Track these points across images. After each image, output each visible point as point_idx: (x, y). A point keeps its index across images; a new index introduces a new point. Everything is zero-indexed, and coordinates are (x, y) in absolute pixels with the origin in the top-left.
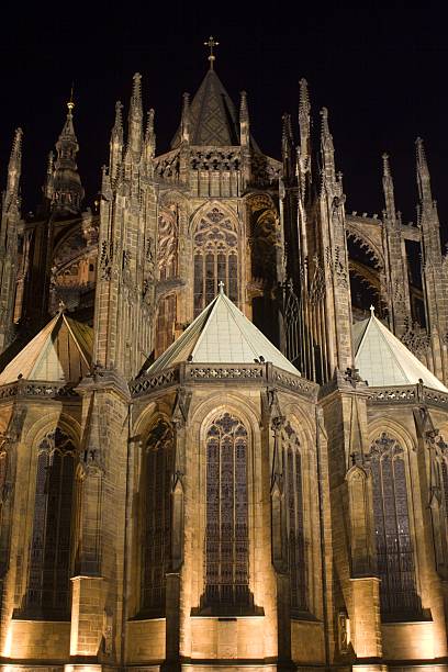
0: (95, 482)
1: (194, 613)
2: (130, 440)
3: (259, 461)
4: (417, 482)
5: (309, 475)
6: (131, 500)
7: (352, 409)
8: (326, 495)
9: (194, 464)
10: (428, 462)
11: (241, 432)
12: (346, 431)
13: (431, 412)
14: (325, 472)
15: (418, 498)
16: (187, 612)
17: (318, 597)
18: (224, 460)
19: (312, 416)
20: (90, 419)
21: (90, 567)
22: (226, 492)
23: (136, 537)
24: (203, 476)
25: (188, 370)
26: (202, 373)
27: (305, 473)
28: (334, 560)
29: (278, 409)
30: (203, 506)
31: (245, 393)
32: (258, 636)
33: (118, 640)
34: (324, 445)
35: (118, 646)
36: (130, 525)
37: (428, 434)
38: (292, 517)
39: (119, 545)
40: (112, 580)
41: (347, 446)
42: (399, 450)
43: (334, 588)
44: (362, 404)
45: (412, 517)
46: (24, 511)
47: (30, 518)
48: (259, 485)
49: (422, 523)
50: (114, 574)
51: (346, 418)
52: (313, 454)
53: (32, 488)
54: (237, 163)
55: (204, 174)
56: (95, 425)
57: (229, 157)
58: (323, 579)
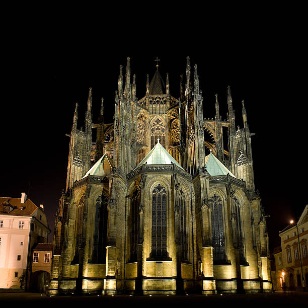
0: (114, 211)
1: (148, 260)
2: (126, 197)
3: (170, 202)
4: (226, 212)
5: (188, 209)
6: (127, 220)
7: (204, 183)
8: (194, 216)
9: (147, 203)
10: (231, 204)
11: (164, 191)
12: (202, 191)
13: (232, 185)
14: (194, 208)
15: (227, 218)
16: (145, 259)
17: (191, 255)
18: (158, 202)
19: (190, 187)
20: (112, 187)
21: (112, 243)
22: (158, 214)
23: (128, 232)
24: (151, 208)
25: (145, 167)
26: (150, 169)
27: (187, 208)
28: (197, 241)
29: (177, 181)
30: (151, 220)
31: (165, 176)
32: (170, 268)
33: (123, 271)
34: (194, 198)
35: (123, 273)
36: (127, 228)
37: (231, 193)
38: (182, 224)
39: (123, 236)
40: (120, 248)
41: (202, 197)
42: (220, 200)
43: (197, 252)
44: (207, 181)
45: (224, 226)
46: (91, 224)
47: (94, 226)
48: (170, 211)
49: (228, 228)
50: (121, 246)
51: (202, 186)
52: (190, 201)
53: (94, 215)
54: (165, 101)
55: (154, 106)
56: (114, 190)
57: (163, 99)
58: (193, 248)
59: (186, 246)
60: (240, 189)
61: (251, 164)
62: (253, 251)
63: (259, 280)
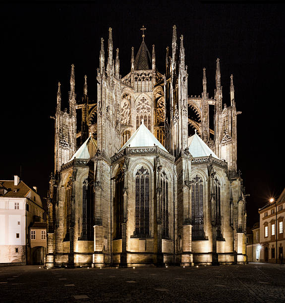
0: (99, 193)
1: (132, 237)
2: (111, 179)
3: (153, 184)
4: (207, 193)
5: (170, 190)
6: (112, 200)
7: (186, 164)
8: (176, 197)
9: (131, 185)
10: (211, 185)
11: (147, 173)
12: (183, 173)
13: (214, 167)
14: (176, 189)
15: (207, 198)
16: (129, 237)
17: (172, 232)
18: (141, 184)
19: (172, 168)
20: (96, 171)
21: (99, 223)
22: (142, 196)
23: (114, 213)
24: (134, 190)
25: (128, 150)
26: (134, 151)
28: (178, 219)
29: (160, 163)
30: (134, 201)
31: (148, 158)
32: (151, 244)
33: (110, 247)
34: (176, 179)
35: (110, 249)
36: (112, 209)
37: (212, 174)
38: (164, 205)
39: (109, 216)
40: (106, 227)
41: (183, 178)
42: (201, 181)
43: (177, 229)
44: (190, 162)
45: (204, 205)
46: (79, 205)
47: (82, 208)
48: (153, 192)
49: (207, 207)
50: (107, 225)
51: (184, 168)
52: (172, 182)
53: (81, 197)
54: (151, 78)
55: (139, 83)
56: (98, 173)
57: (148, 75)
58: (174, 226)
59: (167, 224)
60: (221, 170)
61: (235, 144)
62: (230, 228)
63: (234, 254)
